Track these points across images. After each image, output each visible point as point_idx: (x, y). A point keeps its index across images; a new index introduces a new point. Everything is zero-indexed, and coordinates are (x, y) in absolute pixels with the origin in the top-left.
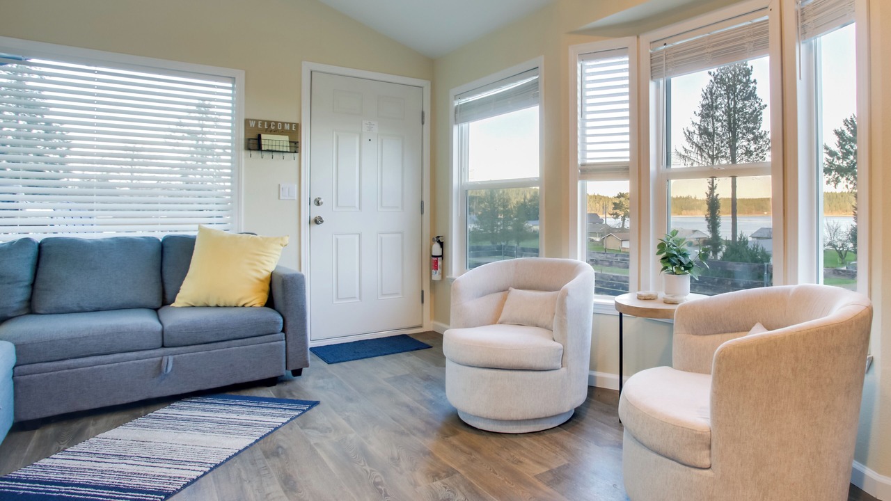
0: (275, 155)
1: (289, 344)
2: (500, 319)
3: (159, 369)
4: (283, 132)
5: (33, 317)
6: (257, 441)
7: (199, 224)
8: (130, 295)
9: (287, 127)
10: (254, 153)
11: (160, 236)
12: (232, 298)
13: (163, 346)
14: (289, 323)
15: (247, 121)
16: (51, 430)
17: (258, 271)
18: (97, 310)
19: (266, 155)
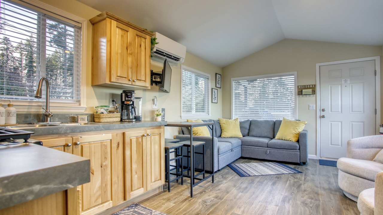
0: (307, 96)
1: (301, 154)
2: (374, 160)
3: (266, 153)
4: (310, 88)
5: (248, 136)
6: (276, 174)
7: (283, 117)
8: (266, 134)
9: (311, 86)
10: (300, 96)
11: (274, 120)
12: (288, 138)
13: (268, 147)
14: (301, 148)
15: (298, 86)
16: (246, 160)
17: (295, 131)
18: (260, 137)
19: (304, 96)
